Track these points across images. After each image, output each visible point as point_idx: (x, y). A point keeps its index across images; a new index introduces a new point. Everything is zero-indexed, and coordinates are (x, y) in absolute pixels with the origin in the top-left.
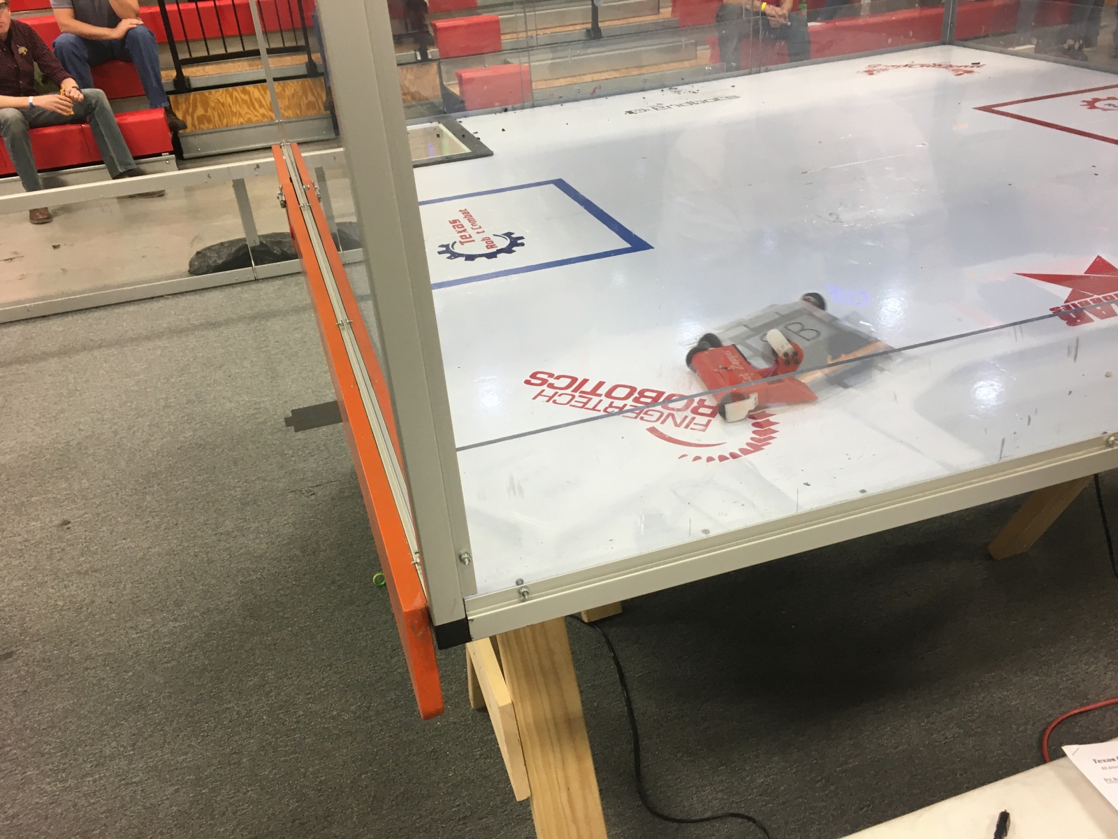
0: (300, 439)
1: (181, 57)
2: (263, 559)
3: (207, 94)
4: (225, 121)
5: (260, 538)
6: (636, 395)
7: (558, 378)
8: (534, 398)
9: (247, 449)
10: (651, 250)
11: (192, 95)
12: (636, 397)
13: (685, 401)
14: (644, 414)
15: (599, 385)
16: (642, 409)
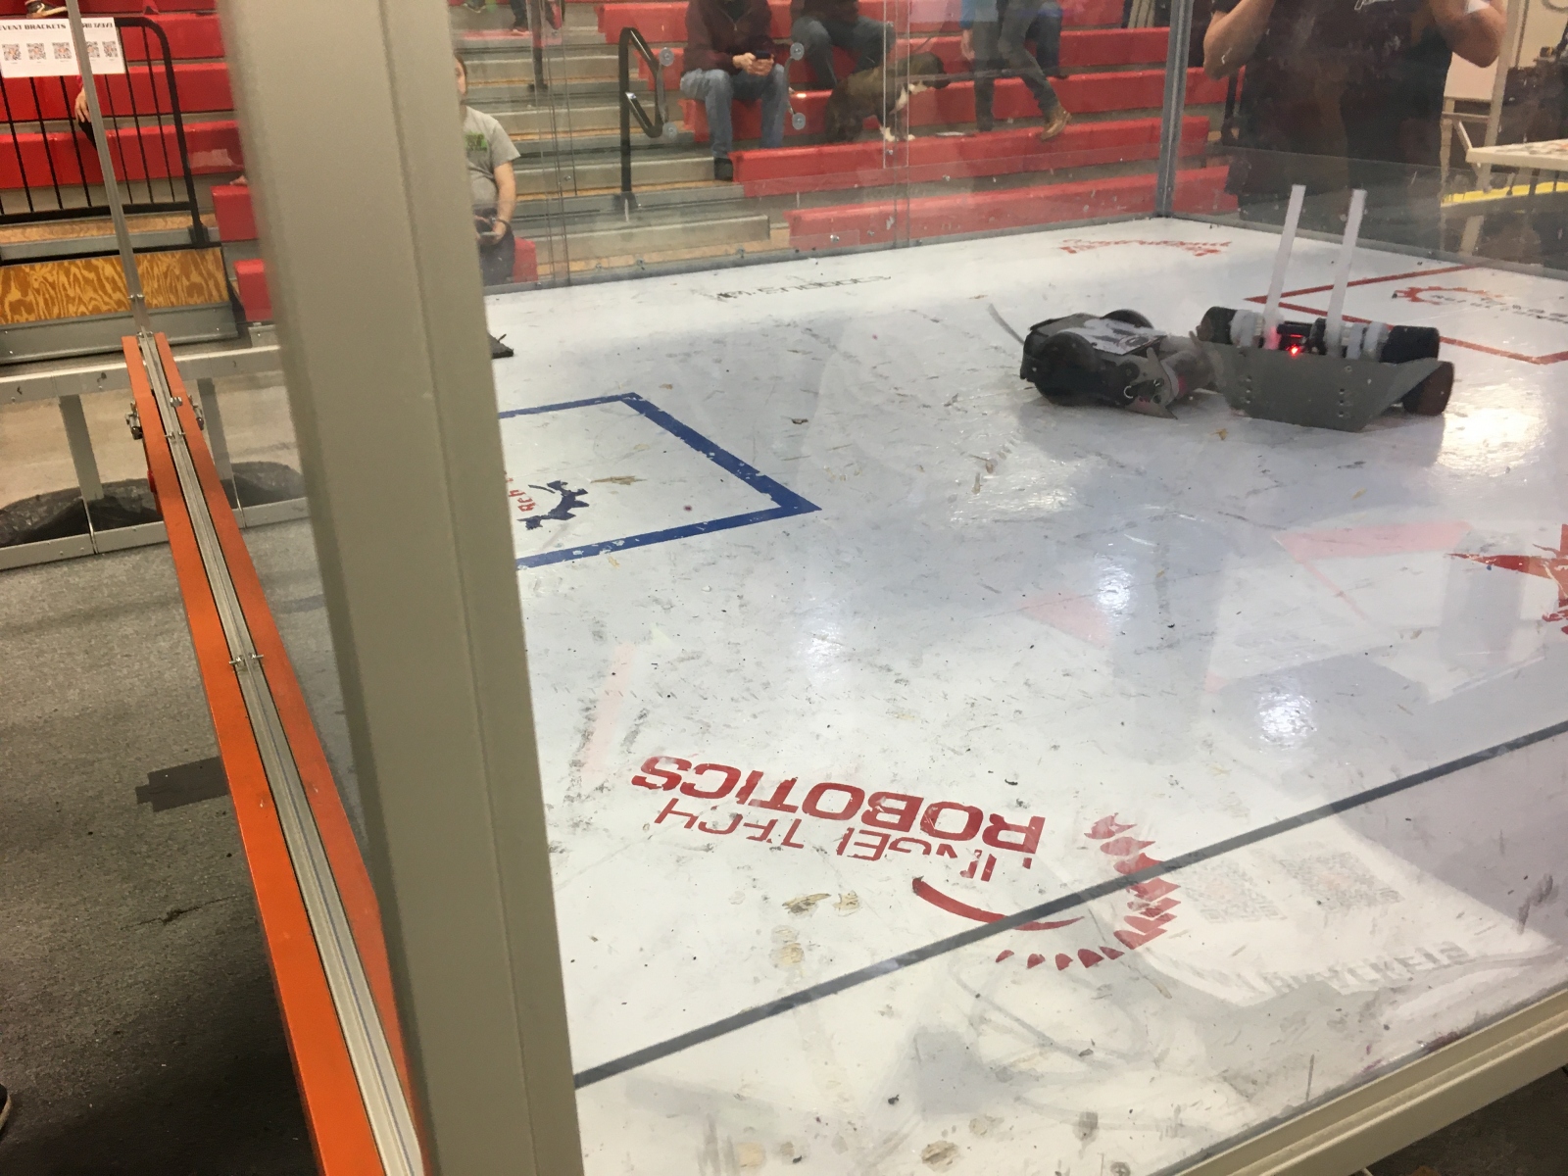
0: (162, 825)
2: (87, 1054)
3: (27, 270)
5: (83, 1014)
6: (865, 807)
7: (700, 770)
8: (659, 820)
10: (816, 512)
11: (3, 269)
12: (868, 811)
13: (965, 817)
14: (890, 848)
15: (786, 787)
16: (886, 838)
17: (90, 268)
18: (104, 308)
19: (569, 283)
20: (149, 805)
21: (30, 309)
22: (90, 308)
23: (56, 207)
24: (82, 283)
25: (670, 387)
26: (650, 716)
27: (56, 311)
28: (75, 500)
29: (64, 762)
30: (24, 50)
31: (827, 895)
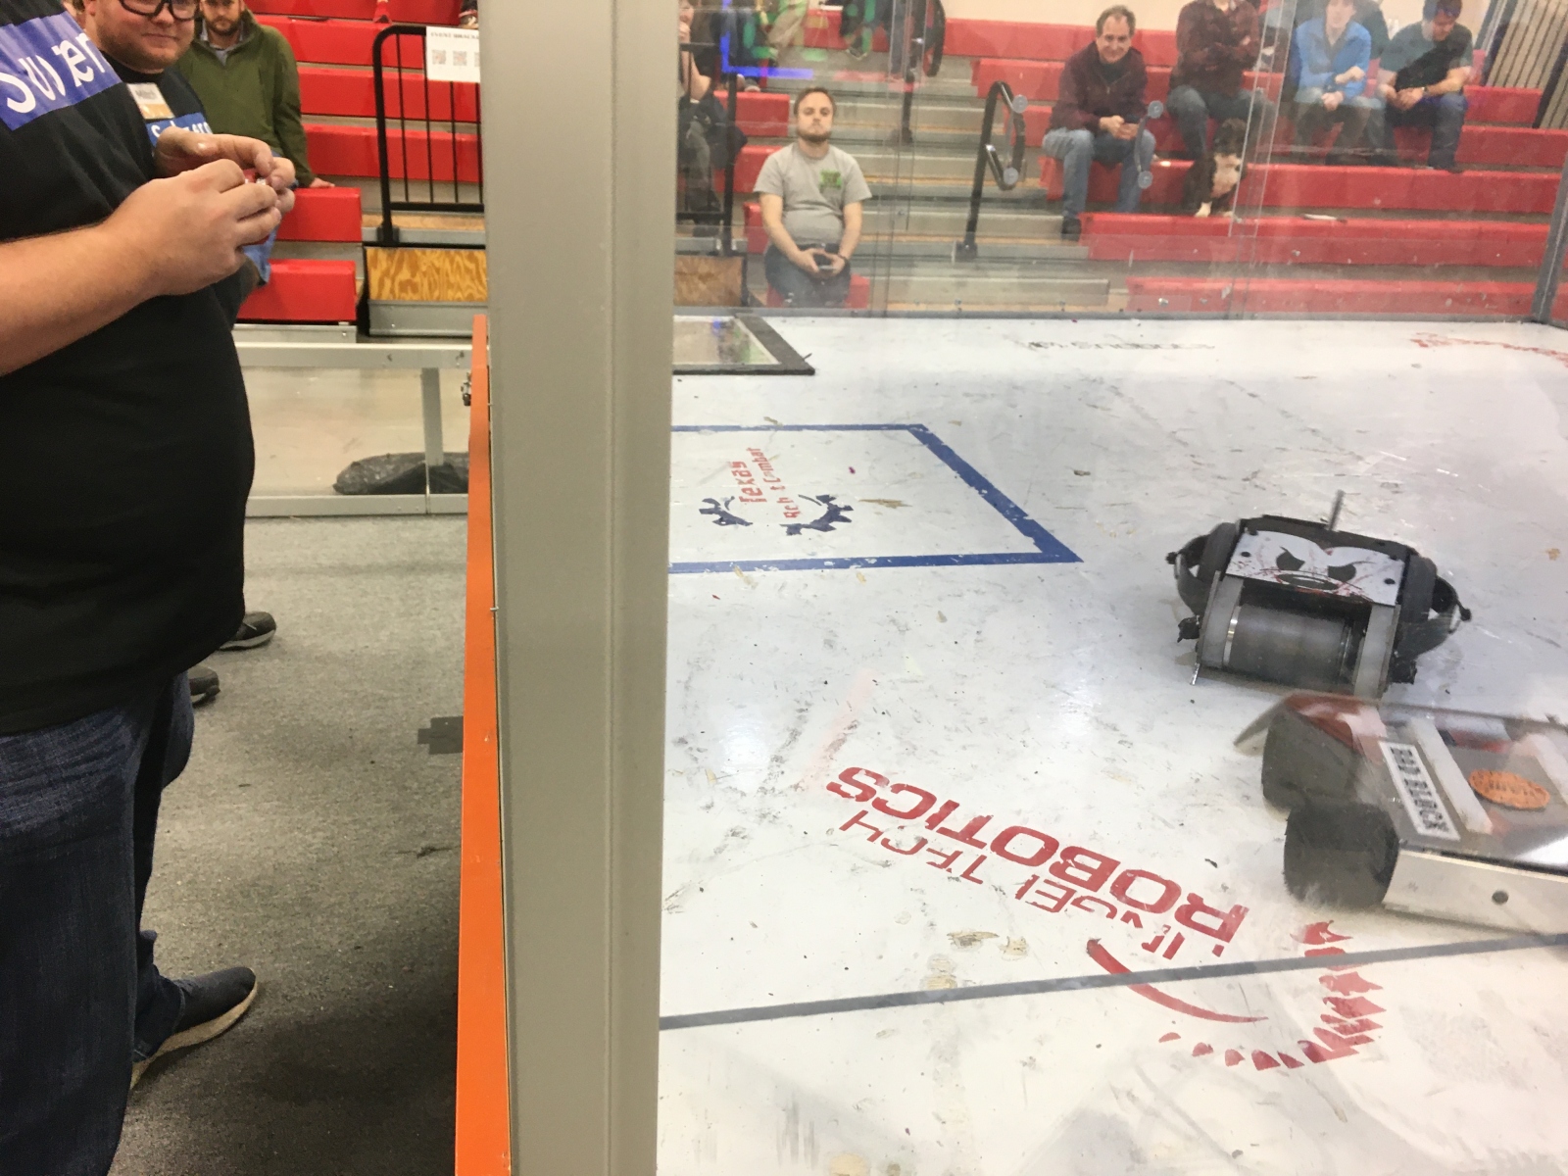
0: (433, 767)
1: (394, 199)
2: (329, 961)
3: (419, 254)
6: (1057, 858)
7: (897, 788)
8: (845, 828)
10: (1077, 564)
11: (399, 251)
12: (1057, 864)
13: (1161, 889)
14: (1073, 903)
15: (979, 823)
16: (1070, 892)
17: (471, 258)
18: (477, 296)
19: (885, 315)
20: (426, 747)
21: (415, 288)
22: (466, 295)
23: (452, 200)
24: (463, 269)
25: (959, 424)
26: (859, 729)
27: (436, 294)
28: (419, 463)
29: (363, 694)
30: (450, 57)
31: (996, 935)
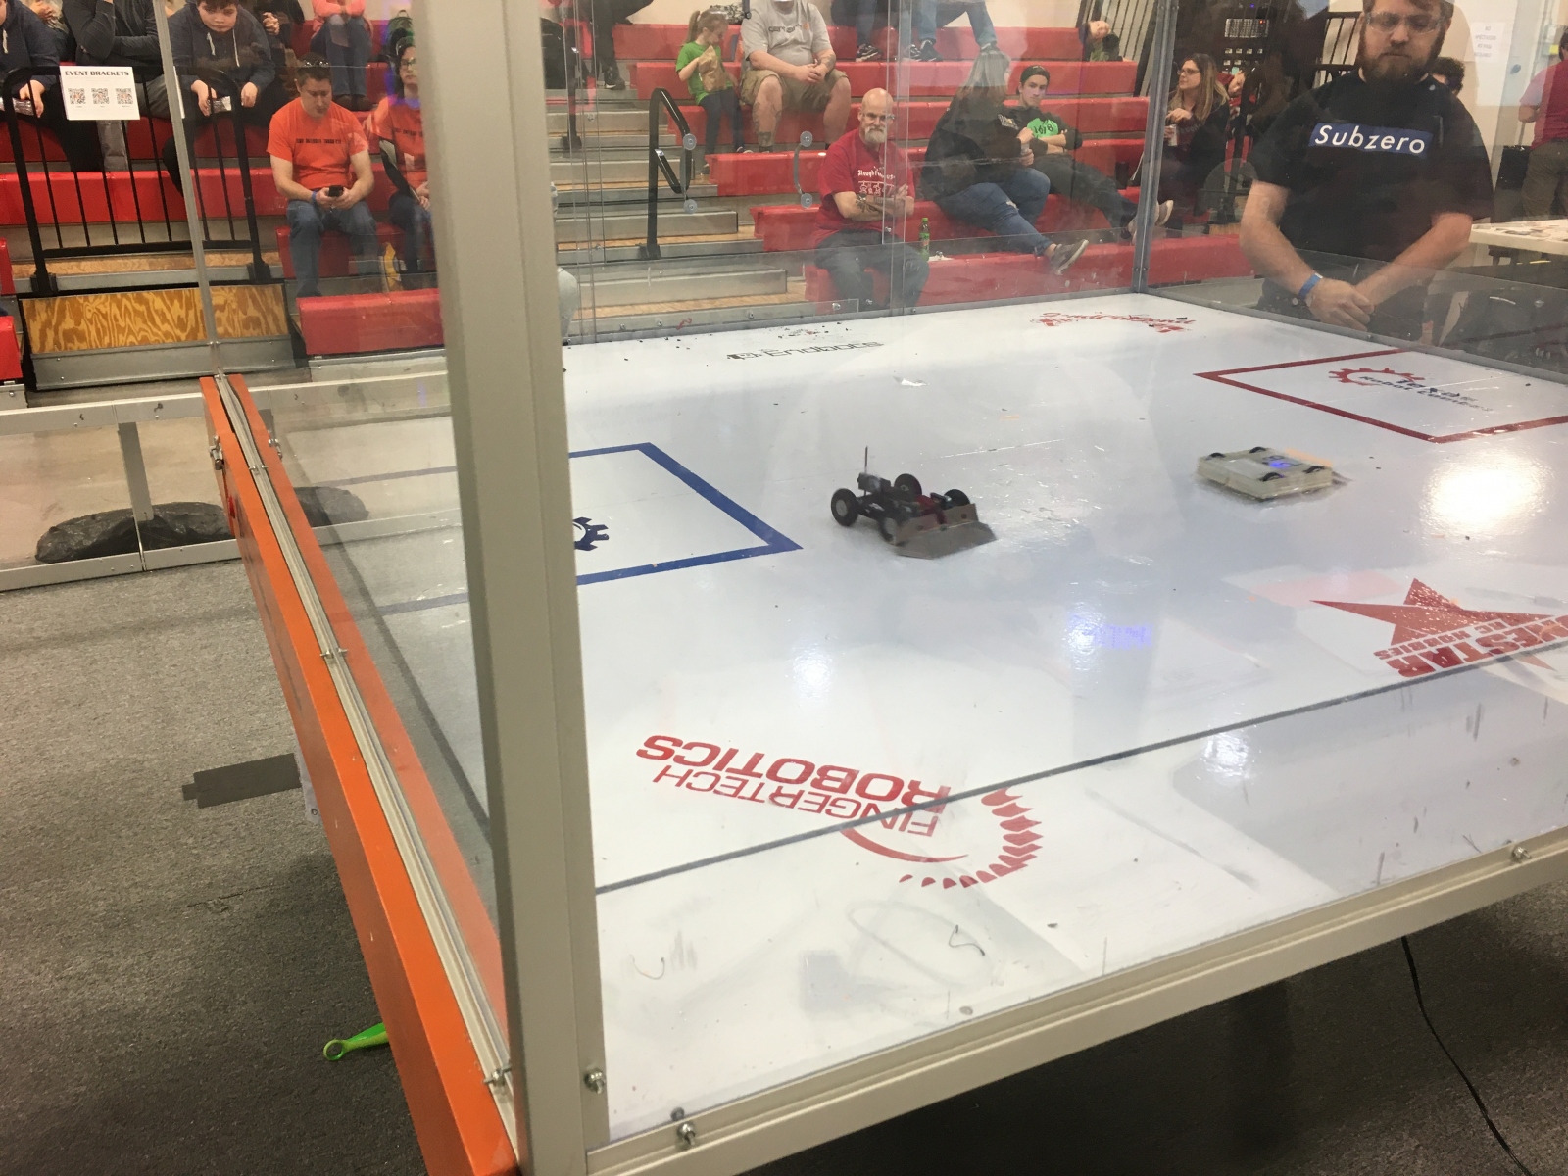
0: (207, 820)
1: (45, 247)
2: (139, 1019)
3: (82, 301)
4: (106, 340)
5: (136, 983)
6: (815, 775)
7: (690, 746)
8: (657, 780)
9: (120, 837)
10: (798, 551)
11: (58, 299)
12: (815, 780)
13: (890, 785)
14: (830, 805)
15: (755, 760)
16: (828, 798)
17: (141, 301)
18: (152, 338)
19: (598, 340)
20: (194, 802)
21: (82, 338)
22: (139, 339)
23: (112, 242)
24: (133, 313)
28: (127, 519)
29: (115, 760)
